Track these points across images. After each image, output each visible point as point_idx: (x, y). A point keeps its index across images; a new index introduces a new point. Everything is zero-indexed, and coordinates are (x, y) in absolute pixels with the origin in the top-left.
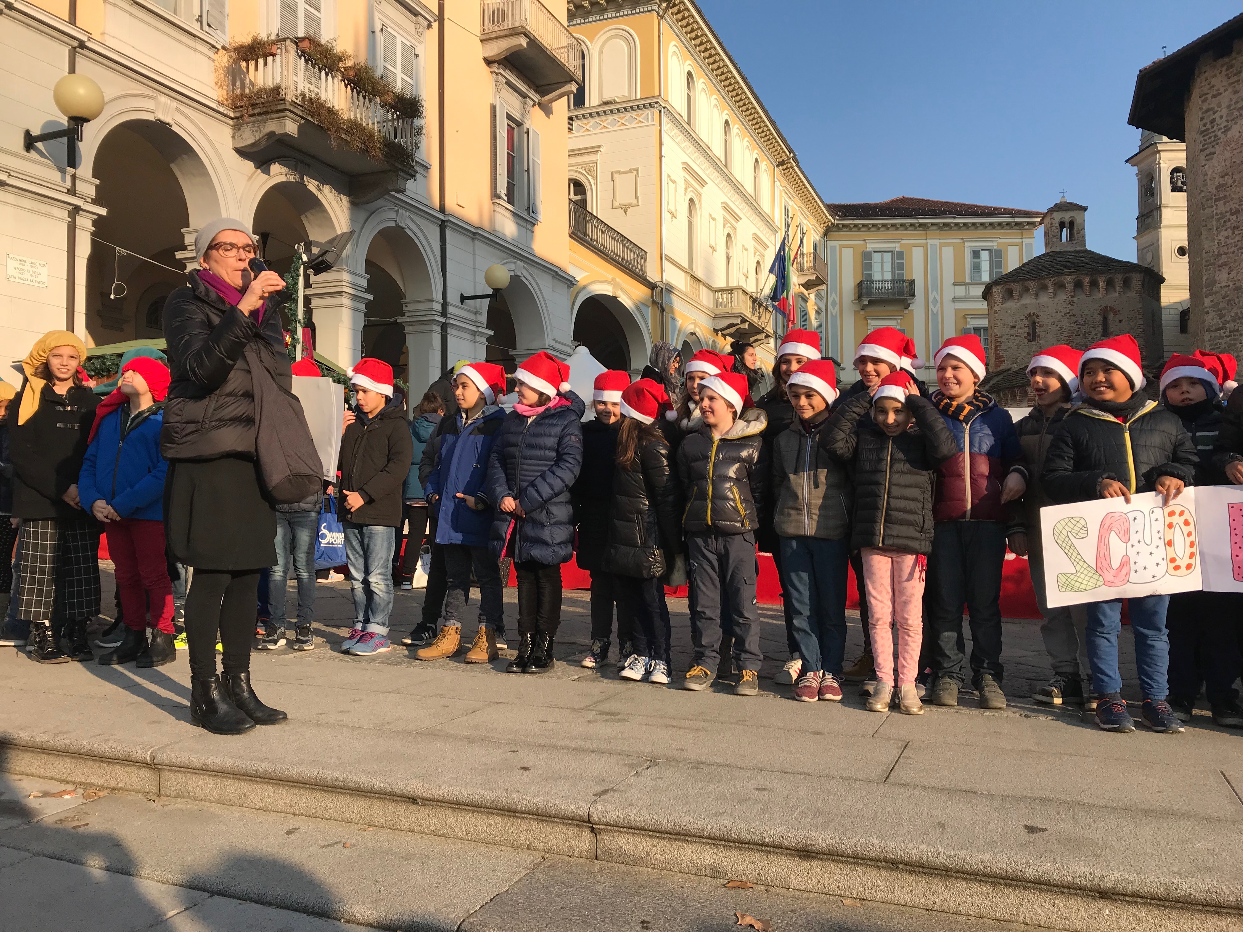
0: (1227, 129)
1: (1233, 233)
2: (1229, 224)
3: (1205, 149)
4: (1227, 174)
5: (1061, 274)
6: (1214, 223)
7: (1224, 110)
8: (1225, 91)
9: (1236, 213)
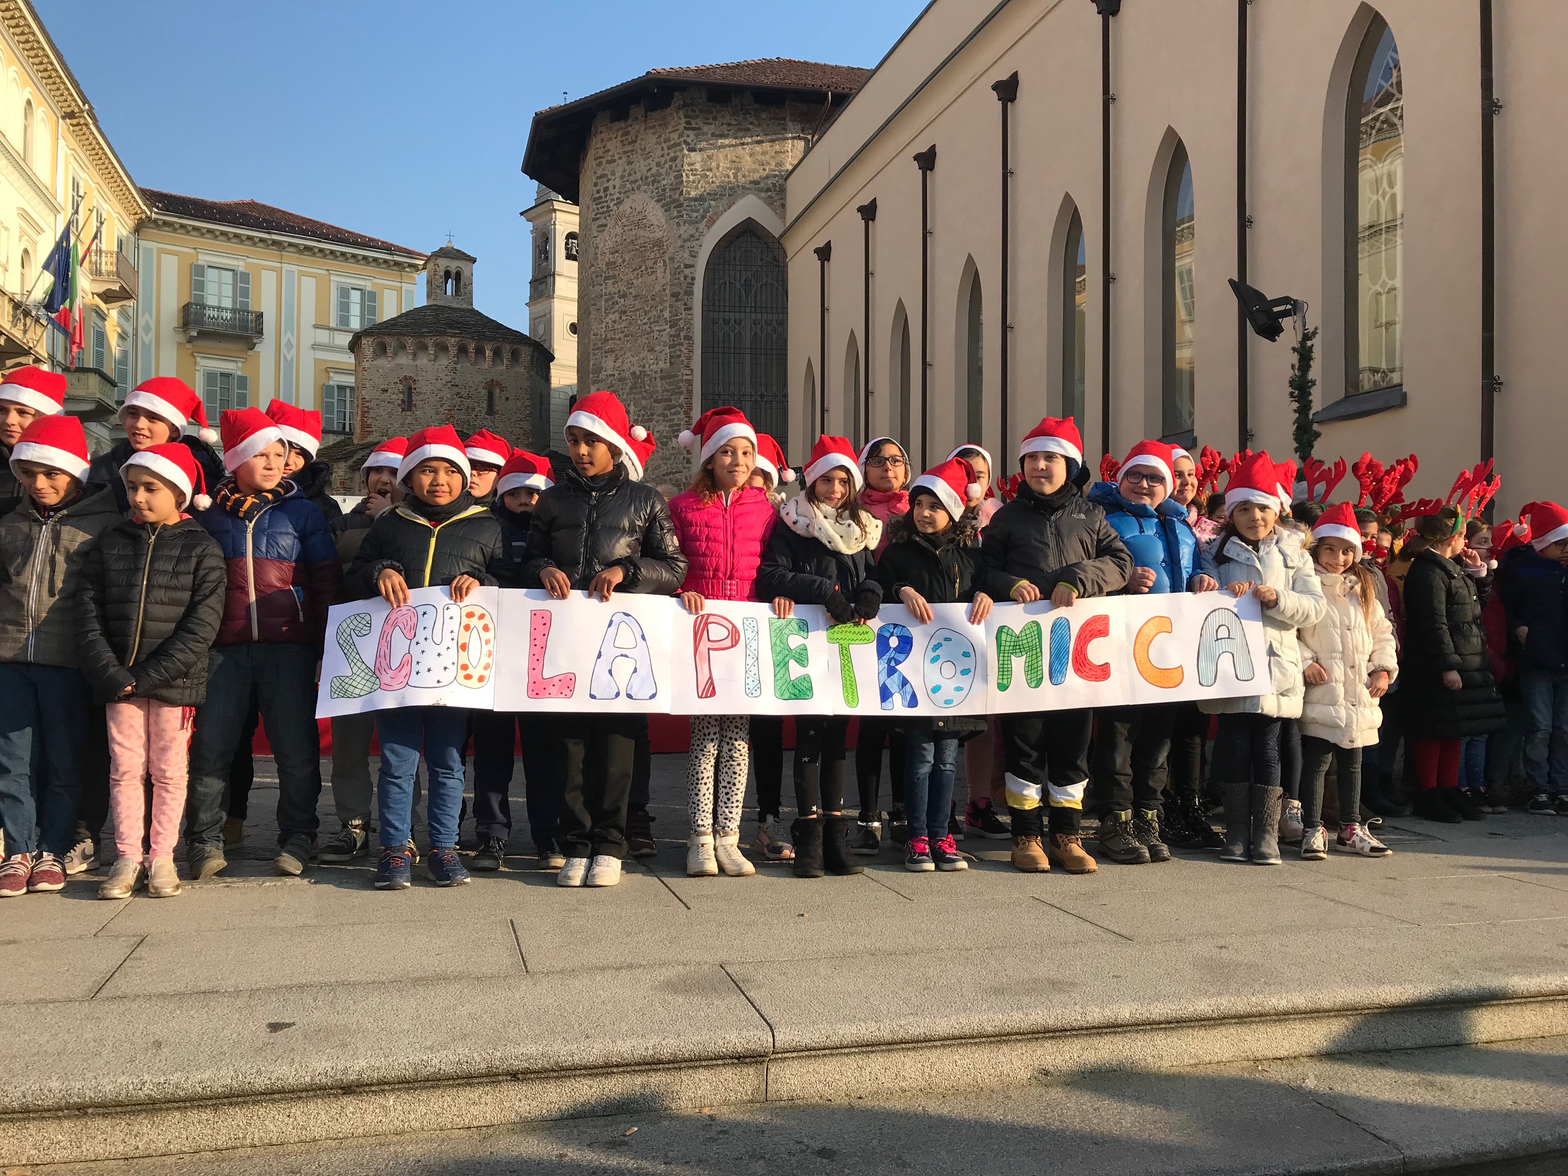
0: (619, 202)
2: (617, 307)
3: (598, 219)
5: (443, 334)
6: (603, 303)
8: (620, 158)
9: (624, 296)
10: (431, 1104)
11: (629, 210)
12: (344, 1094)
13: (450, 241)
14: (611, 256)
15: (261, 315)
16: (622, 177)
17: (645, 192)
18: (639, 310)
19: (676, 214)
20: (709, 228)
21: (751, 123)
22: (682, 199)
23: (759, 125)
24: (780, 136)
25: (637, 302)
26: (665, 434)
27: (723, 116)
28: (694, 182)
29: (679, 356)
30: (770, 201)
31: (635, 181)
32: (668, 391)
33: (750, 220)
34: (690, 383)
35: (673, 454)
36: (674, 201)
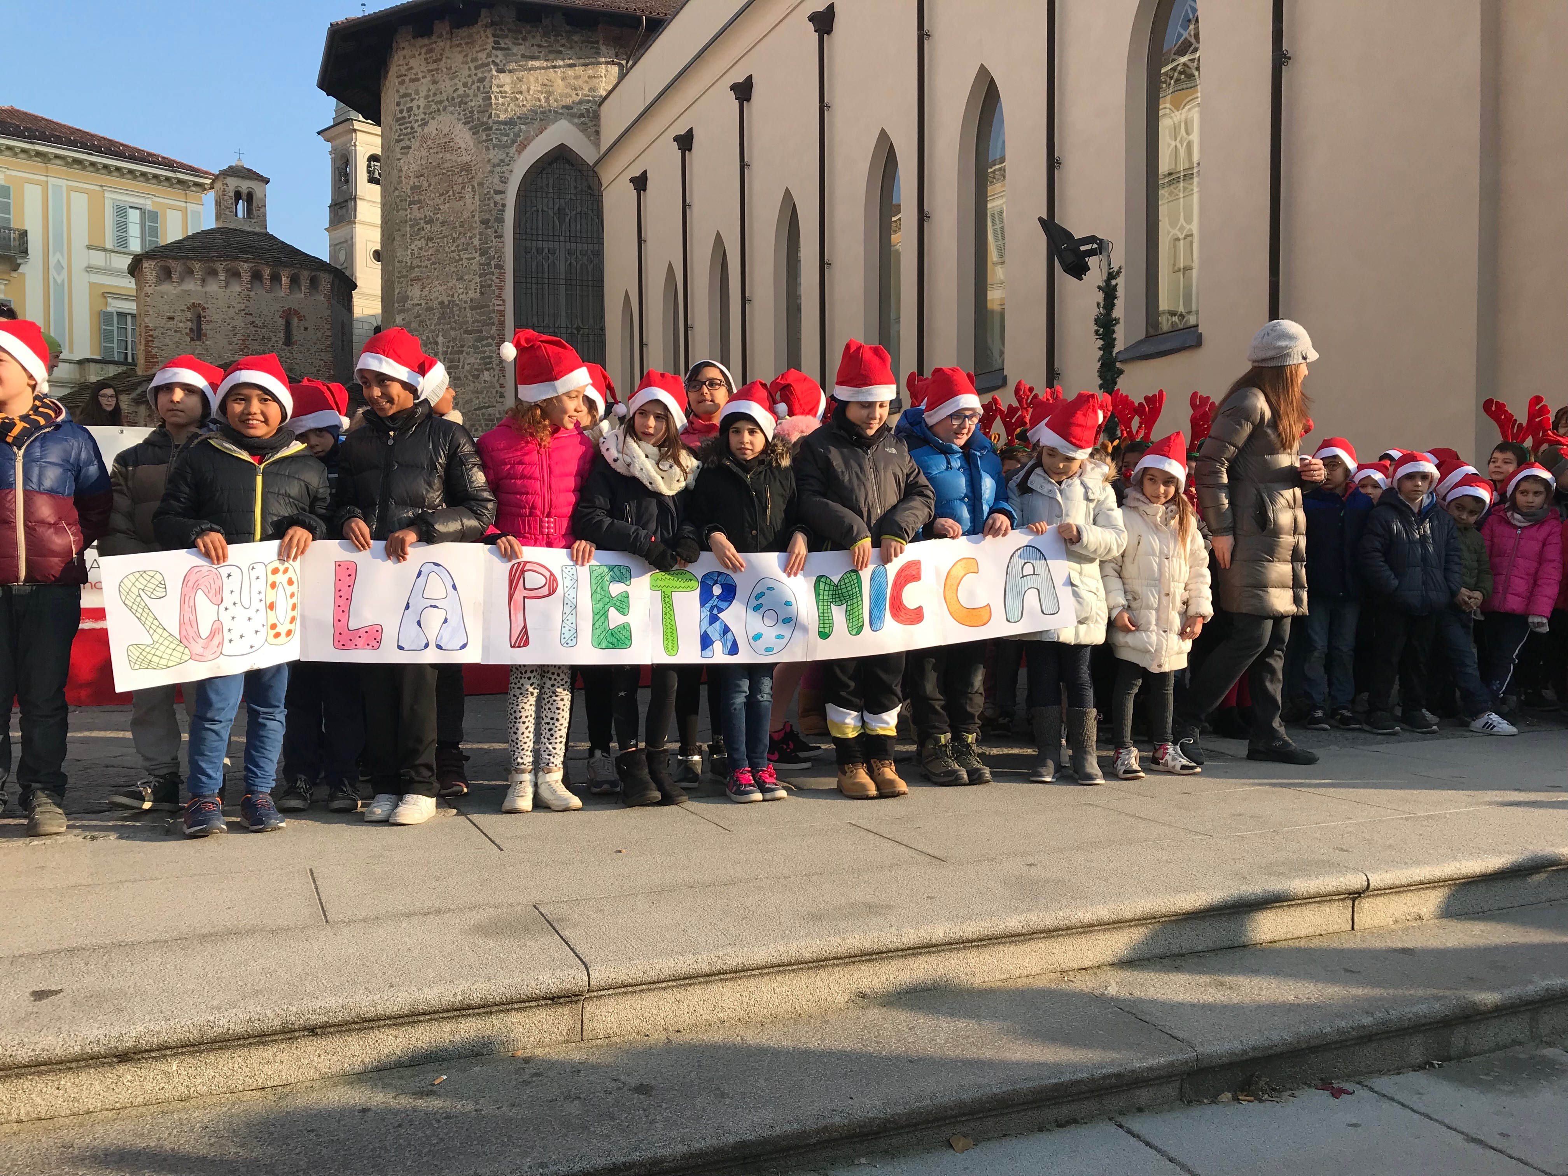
0: (425, 123)
2: (423, 233)
3: (401, 140)
5: (235, 258)
6: (408, 229)
7: (422, 100)
8: (424, 77)
9: (430, 222)
10: (220, 1067)
11: (435, 132)
12: (120, 1062)
13: (239, 159)
14: (416, 180)
15: (24, 234)
16: (427, 97)
17: (452, 113)
18: (447, 237)
19: (484, 137)
20: (520, 153)
21: (563, 46)
22: (490, 121)
23: (571, 48)
24: (593, 60)
25: (444, 228)
26: (476, 367)
27: (534, 37)
28: (503, 104)
29: (490, 286)
30: (583, 128)
31: (441, 102)
32: (478, 321)
33: (562, 145)
34: (502, 313)
35: (485, 387)
36: (483, 124)
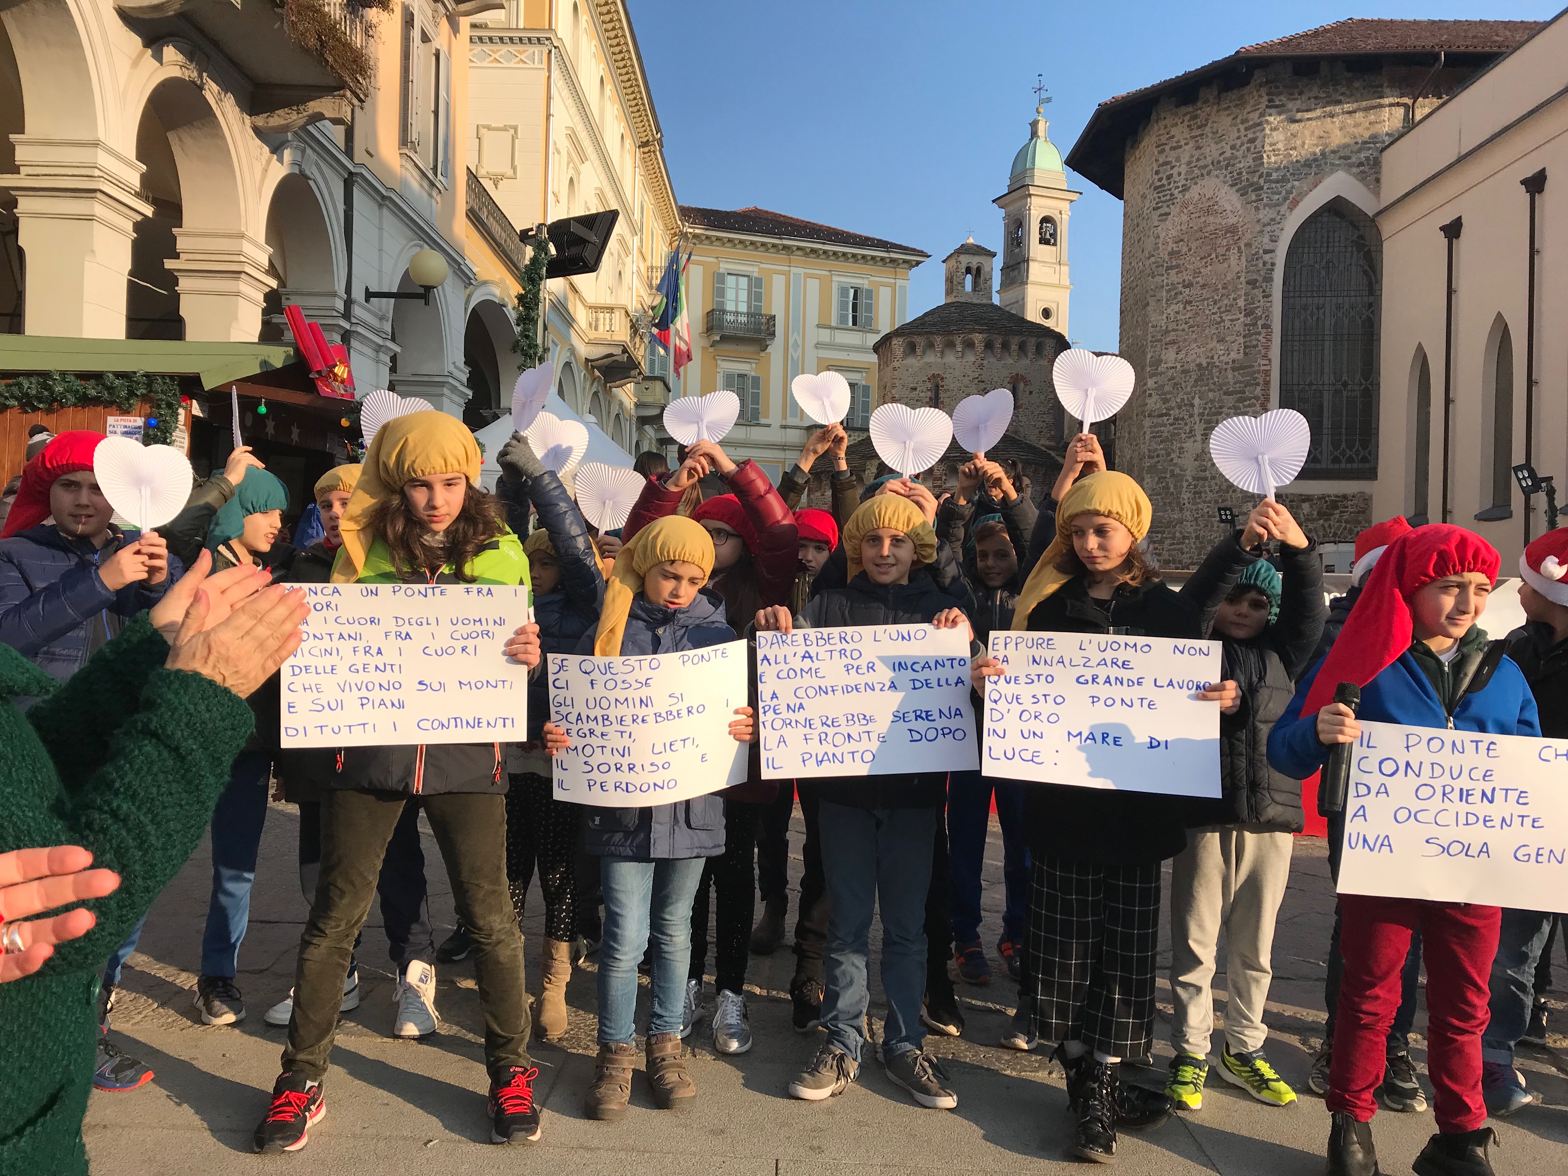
0: (1185, 189)
1: (1185, 308)
2: (1180, 297)
3: (1159, 208)
4: (1182, 240)
5: (969, 330)
6: (1164, 294)
7: (1183, 166)
8: (1186, 144)
11: (1197, 197)
13: (971, 238)
14: (1175, 245)
15: (773, 318)
16: (1189, 163)
17: (1217, 177)
18: (1207, 299)
19: (1254, 198)
20: (1291, 210)
21: (1343, 94)
22: (1261, 181)
23: (1352, 95)
24: (1376, 104)
25: (1205, 291)
27: (1310, 90)
28: (1275, 162)
29: (1255, 346)
30: (1362, 177)
31: (1206, 166)
33: (1338, 196)
34: (1267, 373)
36: (1251, 185)
